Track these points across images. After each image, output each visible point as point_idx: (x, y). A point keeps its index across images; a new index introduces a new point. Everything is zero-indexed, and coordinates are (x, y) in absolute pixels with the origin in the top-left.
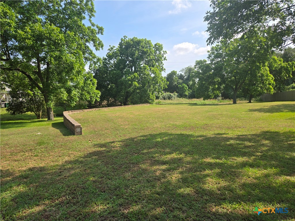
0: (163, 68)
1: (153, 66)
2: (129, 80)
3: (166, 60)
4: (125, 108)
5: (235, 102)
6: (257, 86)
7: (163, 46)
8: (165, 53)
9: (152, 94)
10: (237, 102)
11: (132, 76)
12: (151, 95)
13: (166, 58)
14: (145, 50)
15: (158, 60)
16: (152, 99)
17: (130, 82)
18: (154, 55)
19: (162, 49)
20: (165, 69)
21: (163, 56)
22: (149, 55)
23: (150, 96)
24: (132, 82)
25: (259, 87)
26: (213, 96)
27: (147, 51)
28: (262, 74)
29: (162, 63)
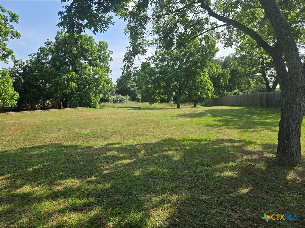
0: (109, 69)
1: (97, 66)
2: (65, 80)
3: (113, 60)
4: (49, 112)
5: (179, 107)
6: (197, 91)
7: (108, 44)
8: (111, 53)
9: (95, 97)
10: (181, 107)
11: (69, 75)
12: (93, 97)
13: (112, 59)
14: (86, 47)
15: (104, 59)
16: (94, 103)
17: (66, 82)
18: (98, 55)
19: (107, 48)
20: (111, 71)
21: (109, 56)
22: (91, 53)
23: (91, 98)
24: (68, 82)
25: (199, 92)
26: (159, 100)
27: (89, 48)
28: (201, 80)
29: (108, 63)
